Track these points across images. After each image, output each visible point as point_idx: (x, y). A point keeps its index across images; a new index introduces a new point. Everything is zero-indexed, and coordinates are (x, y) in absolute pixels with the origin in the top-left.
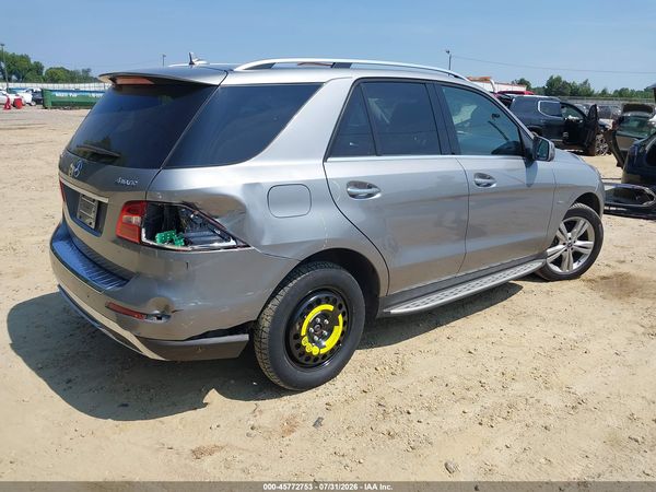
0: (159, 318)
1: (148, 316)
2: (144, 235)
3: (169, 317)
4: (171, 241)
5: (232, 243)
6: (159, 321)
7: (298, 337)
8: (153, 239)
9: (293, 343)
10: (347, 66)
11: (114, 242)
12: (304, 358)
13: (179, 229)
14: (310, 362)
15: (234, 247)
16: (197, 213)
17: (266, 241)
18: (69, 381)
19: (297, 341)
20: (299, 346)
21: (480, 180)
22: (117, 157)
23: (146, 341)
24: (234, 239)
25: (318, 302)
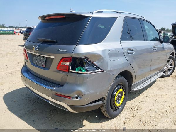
0: (77, 98)
1: (72, 97)
2: (70, 69)
3: (81, 97)
4: (81, 70)
5: (100, 70)
6: (77, 99)
7: (114, 101)
8: (75, 70)
9: (112, 103)
10: (120, 13)
11: (55, 72)
12: (115, 107)
13: (83, 66)
14: (116, 109)
15: (100, 72)
16: (89, 60)
17: (109, 69)
18: (34, 121)
19: (113, 102)
20: (114, 103)
21: (154, 48)
22: (56, 42)
23: (71, 107)
24: (100, 69)
25: (119, 89)
